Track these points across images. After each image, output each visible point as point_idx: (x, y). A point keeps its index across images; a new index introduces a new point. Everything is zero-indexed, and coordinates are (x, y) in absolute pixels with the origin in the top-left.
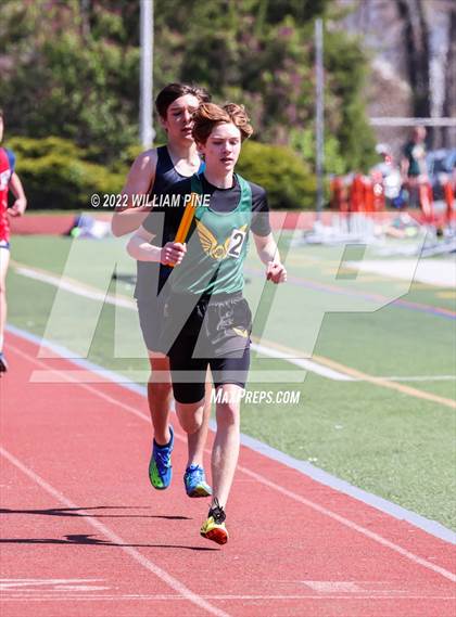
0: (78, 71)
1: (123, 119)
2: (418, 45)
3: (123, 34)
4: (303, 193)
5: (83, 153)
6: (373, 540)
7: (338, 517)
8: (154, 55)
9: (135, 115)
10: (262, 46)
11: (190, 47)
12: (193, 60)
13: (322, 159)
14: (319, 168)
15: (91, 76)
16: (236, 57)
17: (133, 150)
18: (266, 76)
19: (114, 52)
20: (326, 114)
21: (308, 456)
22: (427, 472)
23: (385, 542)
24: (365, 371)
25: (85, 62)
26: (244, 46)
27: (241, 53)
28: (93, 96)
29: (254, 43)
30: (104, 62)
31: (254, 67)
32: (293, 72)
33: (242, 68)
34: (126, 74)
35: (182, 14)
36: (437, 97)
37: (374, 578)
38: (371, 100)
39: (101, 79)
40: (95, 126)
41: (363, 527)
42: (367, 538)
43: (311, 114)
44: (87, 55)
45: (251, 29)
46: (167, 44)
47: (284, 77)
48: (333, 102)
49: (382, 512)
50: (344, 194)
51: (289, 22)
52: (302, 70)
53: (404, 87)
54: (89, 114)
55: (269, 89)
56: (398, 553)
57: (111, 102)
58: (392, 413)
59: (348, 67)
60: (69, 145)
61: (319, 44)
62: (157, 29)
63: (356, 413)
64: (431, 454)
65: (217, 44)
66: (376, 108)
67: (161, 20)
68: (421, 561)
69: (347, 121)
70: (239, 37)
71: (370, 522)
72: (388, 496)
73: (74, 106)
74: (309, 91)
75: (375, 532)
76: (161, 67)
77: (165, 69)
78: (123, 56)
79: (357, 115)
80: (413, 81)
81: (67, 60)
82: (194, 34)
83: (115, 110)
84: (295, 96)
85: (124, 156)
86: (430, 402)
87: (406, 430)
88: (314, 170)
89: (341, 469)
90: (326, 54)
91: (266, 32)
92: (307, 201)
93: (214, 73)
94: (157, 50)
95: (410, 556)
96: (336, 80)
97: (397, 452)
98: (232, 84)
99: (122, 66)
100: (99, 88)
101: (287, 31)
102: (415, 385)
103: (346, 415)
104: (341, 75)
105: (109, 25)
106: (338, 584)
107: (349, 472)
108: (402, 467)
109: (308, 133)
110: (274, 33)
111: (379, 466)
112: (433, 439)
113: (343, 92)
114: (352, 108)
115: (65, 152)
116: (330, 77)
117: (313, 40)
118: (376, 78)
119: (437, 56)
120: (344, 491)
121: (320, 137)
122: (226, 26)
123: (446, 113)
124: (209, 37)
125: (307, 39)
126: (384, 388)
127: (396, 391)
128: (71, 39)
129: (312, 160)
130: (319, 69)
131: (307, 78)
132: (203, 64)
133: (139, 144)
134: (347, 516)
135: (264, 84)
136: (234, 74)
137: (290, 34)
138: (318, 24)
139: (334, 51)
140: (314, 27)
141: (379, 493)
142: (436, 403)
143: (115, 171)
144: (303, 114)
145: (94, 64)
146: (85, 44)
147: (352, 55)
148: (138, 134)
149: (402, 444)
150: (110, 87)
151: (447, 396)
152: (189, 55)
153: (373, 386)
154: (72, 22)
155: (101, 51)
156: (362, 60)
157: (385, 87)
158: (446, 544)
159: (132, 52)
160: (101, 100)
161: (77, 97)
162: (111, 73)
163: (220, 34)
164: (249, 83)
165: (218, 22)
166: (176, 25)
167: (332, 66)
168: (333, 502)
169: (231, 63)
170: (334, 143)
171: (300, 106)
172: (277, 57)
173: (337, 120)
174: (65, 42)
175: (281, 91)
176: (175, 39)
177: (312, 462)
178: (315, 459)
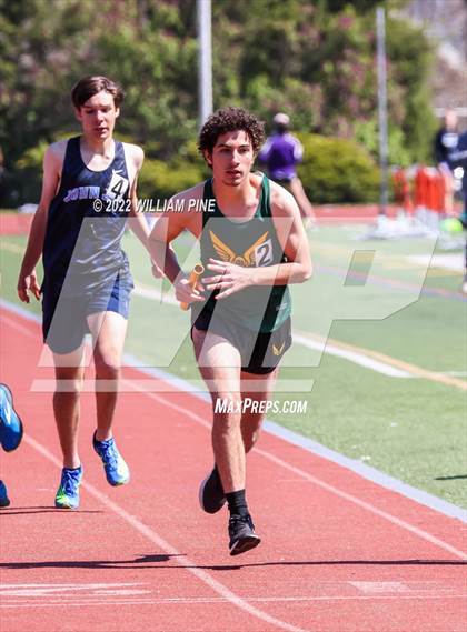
0: (136, 64)
1: (181, 113)
3: (181, 26)
4: (368, 187)
6: (423, 539)
7: (389, 517)
8: (213, 46)
9: (194, 108)
10: (323, 36)
11: (250, 38)
12: (253, 51)
13: (385, 151)
14: (383, 159)
15: (148, 69)
16: (295, 47)
18: (328, 67)
19: (171, 45)
20: (390, 106)
21: (362, 454)
23: (435, 540)
24: (423, 367)
25: (142, 55)
26: (305, 37)
27: (302, 44)
28: (150, 90)
29: (314, 33)
30: (162, 53)
31: (315, 58)
32: (354, 63)
33: (305, 59)
34: (185, 67)
35: (241, 5)
37: (422, 577)
38: (437, 91)
39: (159, 72)
40: (154, 120)
41: (414, 526)
42: (418, 537)
43: (374, 106)
44: (143, 48)
45: (311, 19)
46: (225, 35)
47: (346, 68)
48: (397, 92)
49: (433, 511)
50: (409, 187)
51: (349, 11)
52: (364, 60)
54: (146, 109)
55: (331, 81)
57: (170, 95)
58: (448, 409)
59: (412, 56)
61: (381, 32)
62: (215, 20)
63: (412, 410)
65: (278, 36)
66: (441, 99)
67: (219, 11)
69: (412, 112)
70: (299, 28)
71: (421, 520)
72: (441, 494)
73: (132, 101)
74: (371, 81)
76: (220, 60)
77: (224, 61)
78: (181, 48)
79: (422, 106)
81: (123, 54)
82: (253, 25)
83: (173, 104)
84: (357, 87)
85: (183, 151)
88: (378, 163)
89: (394, 467)
90: (388, 43)
91: (326, 22)
92: (371, 194)
93: (274, 65)
94: (216, 42)
96: (398, 71)
97: (452, 448)
98: (294, 75)
99: (180, 57)
100: (157, 82)
101: (347, 21)
103: (401, 412)
104: (405, 66)
105: (166, 16)
106: (384, 584)
107: (402, 470)
109: (370, 125)
110: (334, 22)
111: (433, 464)
113: (407, 81)
114: (416, 99)
116: (393, 67)
117: (375, 29)
118: (442, 66)
120: (397, 491)
121: (383, 129)
122: (285, 17)
124: (268, 28)
125: (369, 28)
126: (443, 384)
127: (454, 387)
128: (127, 32)
129: (375, 153)
130: (381, 59)
131: (370, 68)
132: (263, 56)
134: (399, 515)
135: (325, 75)
136: (296, 66)
137: (351, 23)
138: (380, 13)
139: (397, 40)
140: (374, 17)
143: (174, 167)
144: (366, 104)
145: (150, 56)
146: (141, 37)
147: (415, 44)
148: (197, 129)
149: (458, 441)
150: (168, 80)
152: (249, 46)
153: (430, 381)
154: (127, 15)
155: (157, 44)
156: (426, 48)
157: (453, 77)
159: (190, 44)
160: (158, 94)
161: (134, 91)
162: (168, 66)
163: (278, 25)
164: (309, 74)
165: (278, 11)
166: (235, 16)
167: (395, 55)
168: (385, 501)
169: (292, 54)
170: (398, 135)
171: (362, 97)
172: (338, 48)
173: (402, 112)
174: (120, 35)
175: (343, 81)
176: (233, 30)
177: (366, 462)
178: (368, 458)
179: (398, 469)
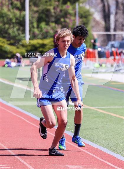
0: (7, 18)
1: (20, 32)
2: (107, 10)
3: (20, 7)
5: (9, 42)
6: (88, 154)
8: (29, 13)
9: (24, 31)
10: (61, 11)
11: (40, 11)
12: (41, 15)
15: (11, 20)
16: (53, 14)
17: (23, 42)
18: (62, 20)
19: (17, 13)
21: (70, 130)
22: (105, 134)
23: (91, 154)
25: (9, 15)
26: (56, 11)
27: (55, 13)
28: (12, 26)
29: (58, 10)
30: (15, 15)
31: (59, 17)
32: (70, 19)
33: (56, 17)
34: (21, 19)
35: (37, 2)
36: (112, 26)
37: (87, 164)
38: (93, 27)
39: (14, 21)
40: (12, 34)
41: (85, 150)
42: (86, 153)
44: (9, 13)
45: (58, 6)
46: (33, 10)
47: (67, 20)
49: (91, 146)
51: (69, 4)
52: (73, 18)
53: (103, 23)
54: (10, 31)
55: (63, 24)
56: (94, 157)
57: (17, 27)
58: (96, 117)
59: (86, 17)
60: (5, 40)
61: (77, 10)
62: (30, 6)
63: (85, 118)
64: (106, 129)
65: (48, 11)
66: (94, 29)
67: (31, 3)
68: (101, 160)
70: (54, 9)
72: (93, 141)
73: (6, 29)
74: (74, 24)
75: (88, 151)
76: (32, 17)
77: (32, 18)
78: (20, 14)
80: (105, 21)
81: (4, 15)
82: (42, 7)
83: (18, 30)
85: (21, 43)
86: (106, 114)
87: (99, 122)
90: (79, 13)
91: (62, 7)
93: (47, 19)
94: (30, 12)
95: (98, 158)
96: (83, 21)
97: (96, 128)
98: (52, 22)
99: (20, 17)
100: (13, 23)
101: (68, 7)
102: (102, 109)
104: (84, 20)
105: (16, 5)
106: (76, 166)
107: (82, 134)
108: (97, 133)
110: (65, 7)
111: (91, 132)
112: (107, 125)
113: (85, 24)
115: (4, 42)
116: (81, 20)
118: (94, 20)
119: (112, 13)
122: (50, 5)
123: (115, 30)
124: (45, 8)
125: (74, 9)
126: (94, 110)
127: (97, 111)
128: (5, 10)
130: (77, 18)
131: (74, 20)
132: (44, 16)
133: (25, 40)
135: (61, 22)
136: (53, 19)
137: (69, 7)
138: (77, 4)
139: (82, 12)
140: (75, 5)
141: (90, 140)
142: (108, 114)
143: (18, 48)
145: (11, 16)
146: (9, 10)
147: (87, 14)
148: (25, 37)
149: (98, 126)
150: (16, 23)
151: (112, 113)
152: (40, 14)
153: (90, 109)
154: (5, 4)
155: (14, 12)
156: (90, 15)
157: (97, 23)
158: (109, 155)
159: (23, 13)
160: (14, 27)
161: (7, 26)
162: (17, 19)
163: (49, 7)
164: (57, 22)
165: (48, 4)
166: (36, 5)
167: (81, 17)
169: (52, 16)
171: (72, 28)
172: (66, 14)
174: (3, 9)
175: (66, 24)
176: (35, 9)
177: (71, 132)
178: (72, 131)
179: (81, 134)
